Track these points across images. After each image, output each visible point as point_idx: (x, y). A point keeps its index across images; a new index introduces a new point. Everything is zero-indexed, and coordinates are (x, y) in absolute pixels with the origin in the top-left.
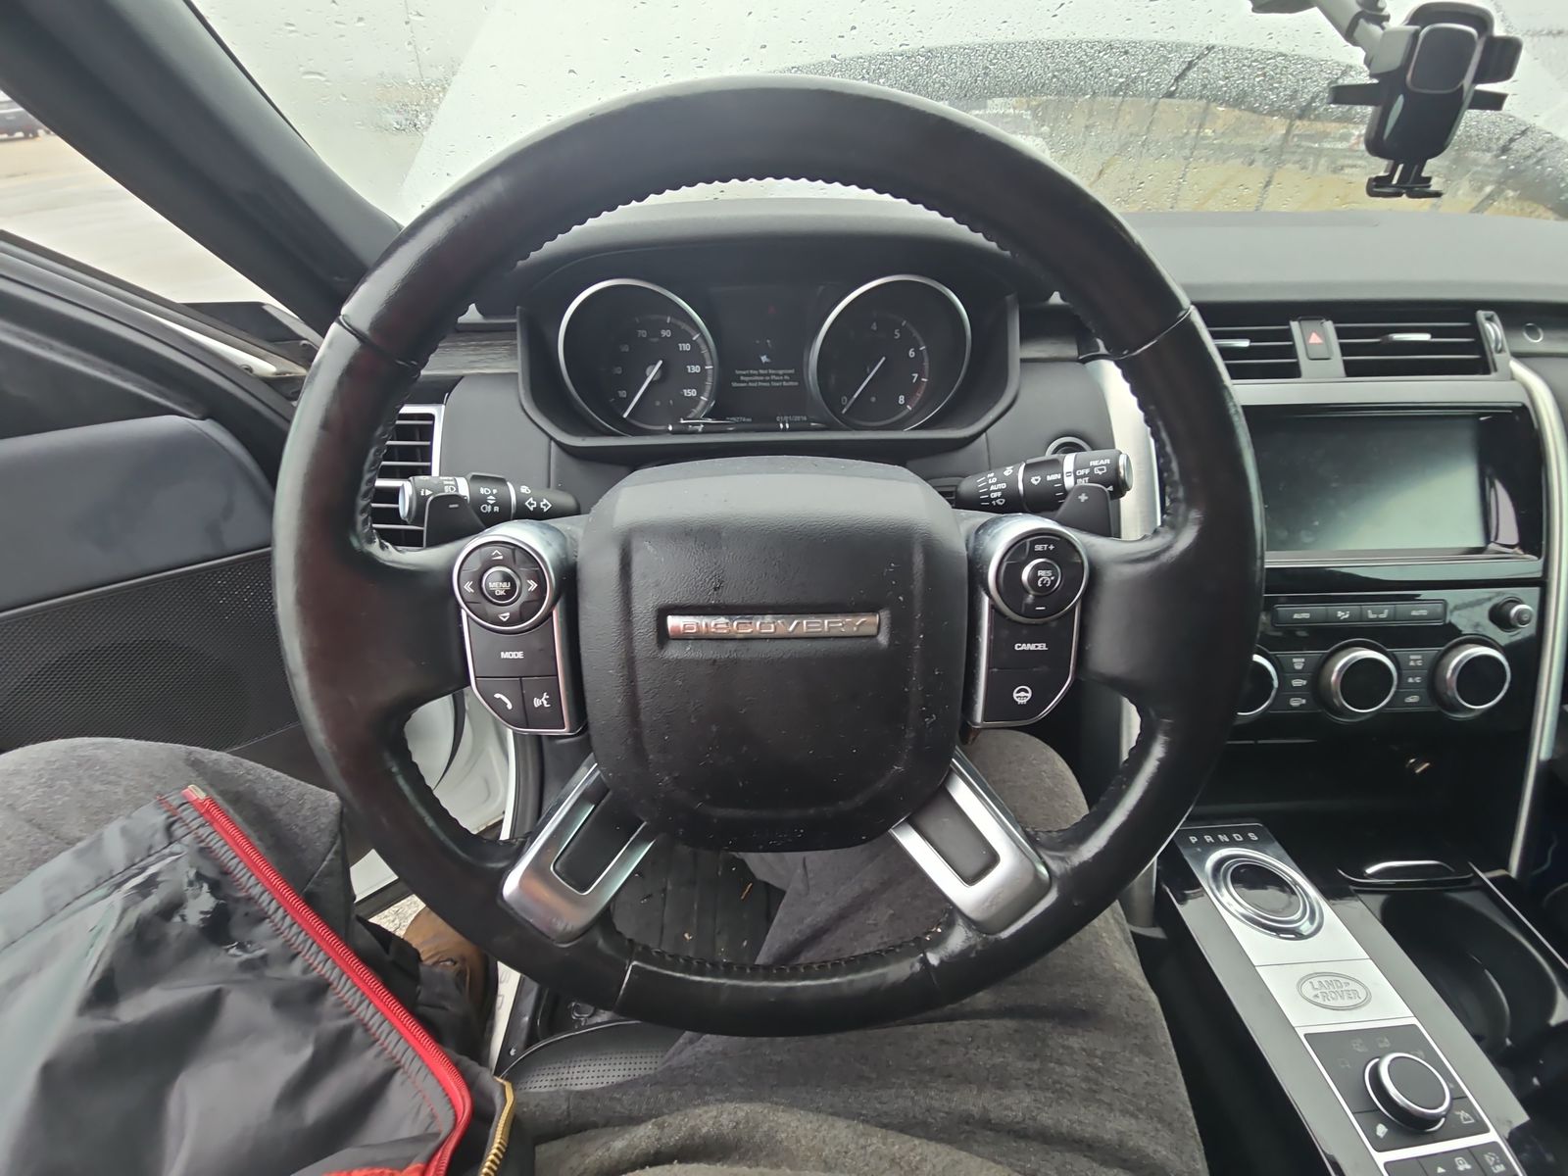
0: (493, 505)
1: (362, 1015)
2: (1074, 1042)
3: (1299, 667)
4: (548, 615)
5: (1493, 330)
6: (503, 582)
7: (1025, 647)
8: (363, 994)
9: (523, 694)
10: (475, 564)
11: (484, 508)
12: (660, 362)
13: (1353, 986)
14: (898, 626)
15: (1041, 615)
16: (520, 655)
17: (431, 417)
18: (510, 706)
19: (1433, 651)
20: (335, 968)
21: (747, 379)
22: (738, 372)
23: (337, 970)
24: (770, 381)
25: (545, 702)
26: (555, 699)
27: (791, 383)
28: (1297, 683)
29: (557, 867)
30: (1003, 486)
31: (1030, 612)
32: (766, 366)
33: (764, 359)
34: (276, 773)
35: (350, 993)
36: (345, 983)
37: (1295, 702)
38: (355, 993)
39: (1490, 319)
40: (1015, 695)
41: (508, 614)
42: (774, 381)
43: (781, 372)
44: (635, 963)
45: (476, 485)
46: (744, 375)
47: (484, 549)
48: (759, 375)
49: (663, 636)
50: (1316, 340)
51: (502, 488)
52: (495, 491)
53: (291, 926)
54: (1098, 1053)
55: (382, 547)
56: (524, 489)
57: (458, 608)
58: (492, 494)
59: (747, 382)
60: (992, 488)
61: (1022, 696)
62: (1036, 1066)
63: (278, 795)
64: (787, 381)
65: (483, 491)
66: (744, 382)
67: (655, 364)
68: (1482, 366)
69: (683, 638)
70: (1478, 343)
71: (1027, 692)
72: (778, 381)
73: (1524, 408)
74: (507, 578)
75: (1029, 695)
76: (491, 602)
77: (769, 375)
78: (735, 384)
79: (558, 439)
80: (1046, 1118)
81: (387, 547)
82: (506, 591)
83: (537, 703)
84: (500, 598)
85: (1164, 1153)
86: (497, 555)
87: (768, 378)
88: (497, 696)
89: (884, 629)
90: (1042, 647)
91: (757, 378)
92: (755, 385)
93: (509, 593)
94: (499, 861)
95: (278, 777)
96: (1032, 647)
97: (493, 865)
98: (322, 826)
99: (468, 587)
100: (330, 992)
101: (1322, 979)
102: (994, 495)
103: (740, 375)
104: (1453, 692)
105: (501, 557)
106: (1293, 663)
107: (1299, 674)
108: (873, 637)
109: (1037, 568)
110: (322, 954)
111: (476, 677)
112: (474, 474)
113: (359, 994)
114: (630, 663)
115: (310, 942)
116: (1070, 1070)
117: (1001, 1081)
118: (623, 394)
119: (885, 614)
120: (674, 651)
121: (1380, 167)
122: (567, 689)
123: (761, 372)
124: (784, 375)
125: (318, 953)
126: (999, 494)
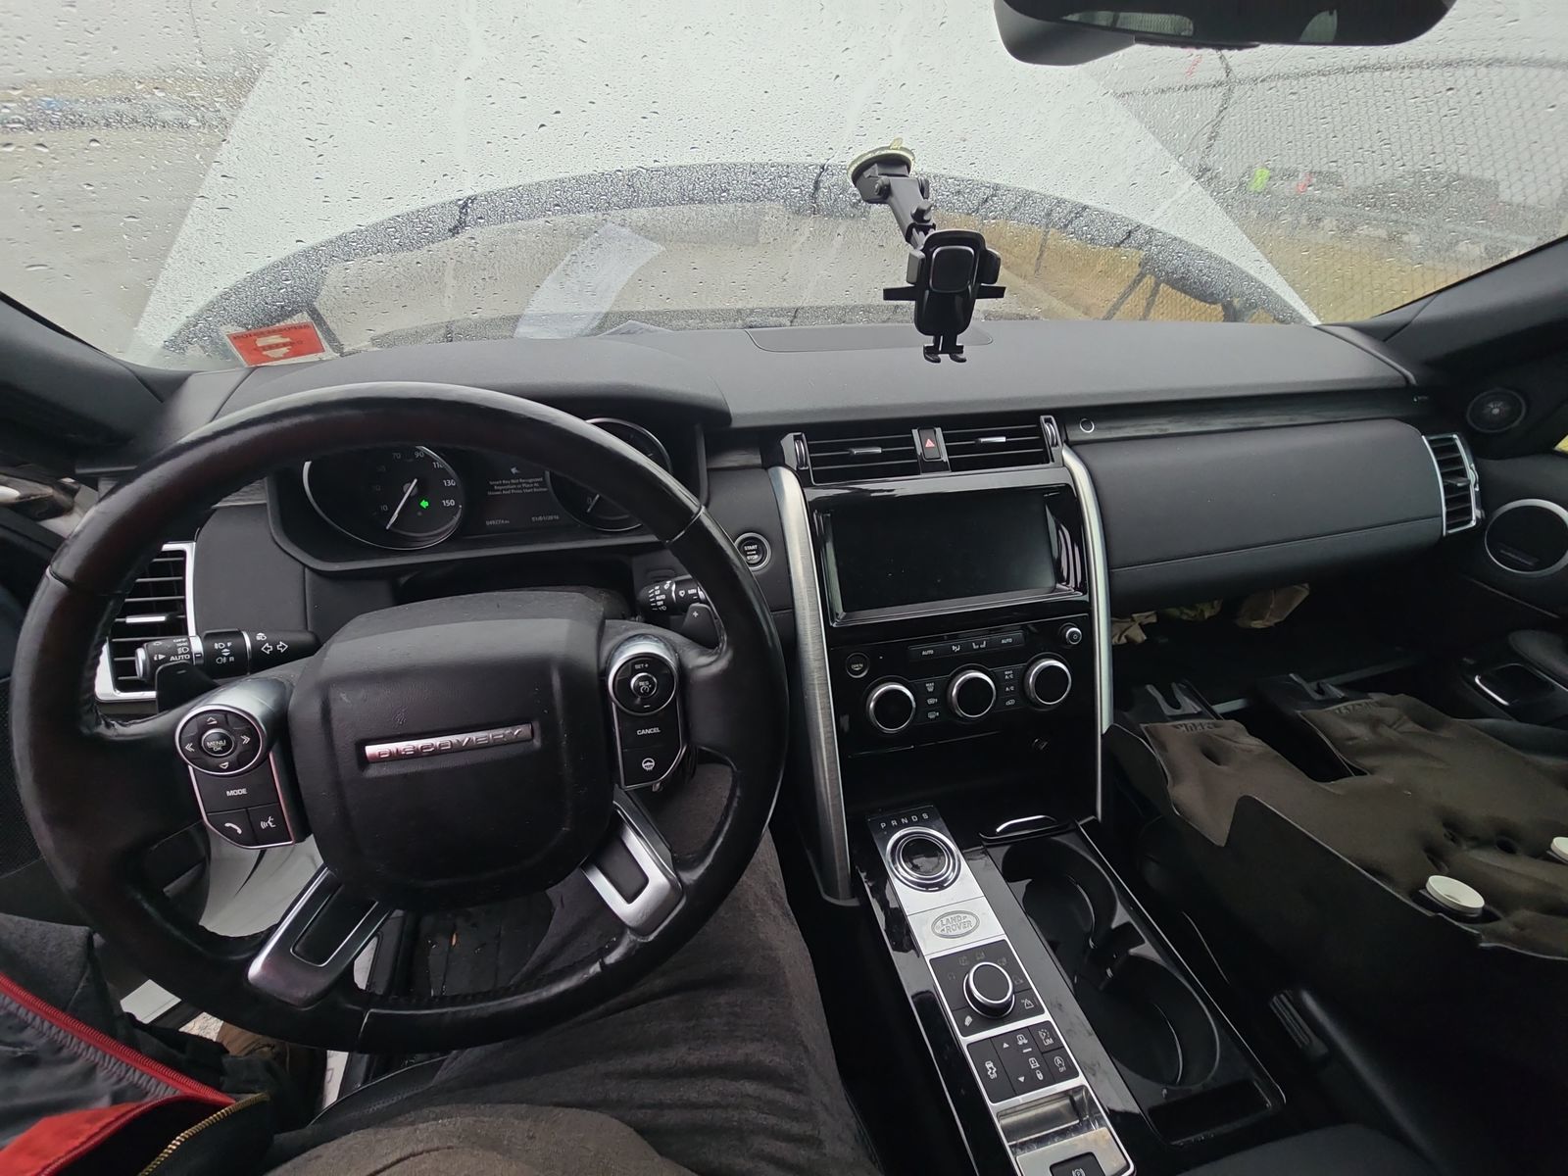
0: (228, 657)
1: (131, 1079)
2: (722, 1000)
3: (931, 690)
4: (265, 758)
5: (1051, 430)
6: (219, 740)
7: (643, 732)
8: (127, 1065)
9: (250, 822)
10: (193, 731)
11: (219, 660)
12: (415, 481)
13: (969, 918)
14: (548, 730)
15: (648, 710)
16: (244, 791)
17: (182, 553)
18: (240, 831)
19: (1020, 666)
20: (97, 1051)
21: (500, 488)
22: (491, 483)
23: (100, 1053)
24: (522, 488)
25: (271, 824)
26: (279, 819)
27: (541, 489)
28: (931, 701)
29: (297, 949)
30: (663, 597)
31: (640, 709)
32: (516, 476)
33: (514, 470)
34: (16, 918)
35: (116, 1066)
36: (110, 1061)
37: (931, 716)
38: (120, 1065)
39: (1048, 421)
40: (643, 765)
41: (227, 763)
42: (525, 488)
43: (530, 481)
44: (372, 1010)
45: (209, 643)
46: (497, 485)
47: (201, 717)
48: (512, 484)
49: (364, 761)
50: (932, 444)
51: (238, 640)
52: (229, 644)
53: (50, 1028)
54: (738, 1003)
55: (108, 725)
56: (260, 636)
57: (187, 764)
58: (227, 647)
59: (502, 490)
60: (658, 598)
61: (648, 765)
62: (692, 1024)
63: (22, 937)
64: (537, 487)
65: (216, 646)
66: (498, 490)
67: (411, 482)
68: (1043, 457)
69: (378, 760)
70: (1041, 441)
71: (651, 762)
72: (528, 488)
73: (1068, 486)
74: (223, 737)
75: (653, 764)
76: (211, 756)
77: (520, 483)
78: (490, 493)
79: (311, 566)
80: (692, 1059)
81: (113, 725)
82: (223, 747)
83: (263, 825)
84: (215, 753)
85: (778, 1060)
86: (212, 721)
87: (519, 486)
88: (227, 825)
89: (537, 732)
90: (656, 730)
91: (508, 487)
92: (509, 492)
93: (225, 749)
94: (244, 953)
95: (19, 922)
96: (650, 731)
97: (235, 958)
98: (70, 959)
99: (189, 747)
100: (98, 1069)
101: (949, 917)
102: (659, 603)
103: (493, 486)
104: (1034, 695)
105: (215, 722)
106: (926, 688)
107: (931, 695)
108: (529, 740)
109: (640, 679)
110: (83, 1043)
111: (206, 813)
112: (208, 632)
113: (124, 1065)
114: (337, 785)
115: (70, 1037)
116: (716, 1020)
117: (666, 1041)
118: (385, 508)
119: (536, 725)
120: (373, 772)
121: (929, 341)
122: (288, 811)
123: (513, 481)
124: (533, 483)
125: (80, 1043)
126: (662, 603)
